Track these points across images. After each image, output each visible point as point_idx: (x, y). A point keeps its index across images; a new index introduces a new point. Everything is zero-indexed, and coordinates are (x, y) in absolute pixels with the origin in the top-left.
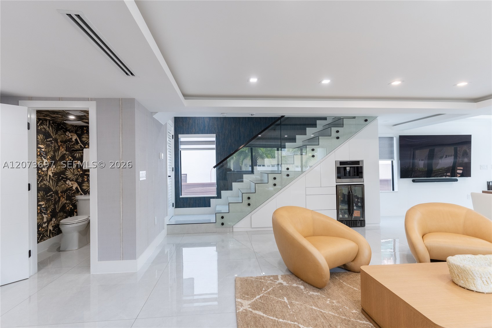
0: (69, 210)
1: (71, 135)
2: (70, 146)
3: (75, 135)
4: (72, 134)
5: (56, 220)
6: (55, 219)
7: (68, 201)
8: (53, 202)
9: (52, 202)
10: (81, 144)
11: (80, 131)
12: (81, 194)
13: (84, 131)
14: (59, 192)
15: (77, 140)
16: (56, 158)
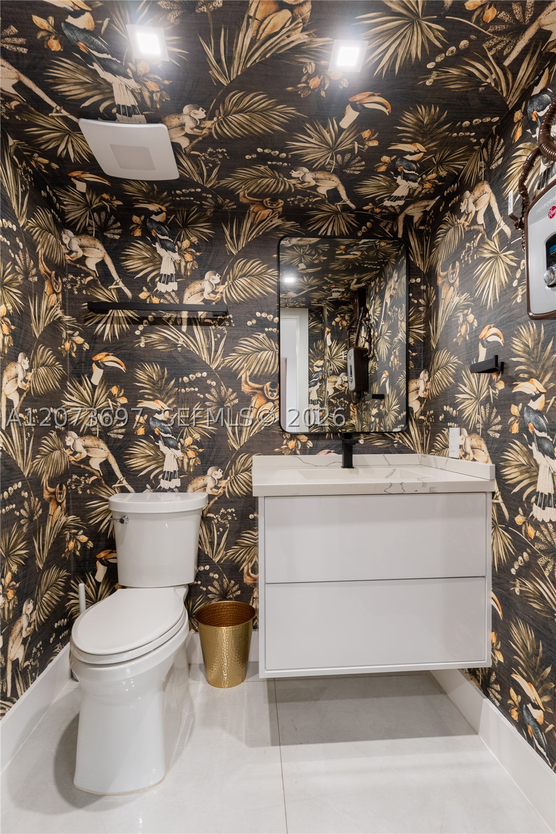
0: (78, 553)
1: (81, 247)
2: (80, 290)
3: (99, 245)
4: (85, 241)
5: (34, 609)
6: (31, 606)
7: (71, 517)
8: (25, 529)
9: (20, 526)
10: (121, 285)
11: (116, 231)
12: (124, 490)
13: (134, 230)
14: (45, 480)
15: (106, 266)
16: (33, 325)
